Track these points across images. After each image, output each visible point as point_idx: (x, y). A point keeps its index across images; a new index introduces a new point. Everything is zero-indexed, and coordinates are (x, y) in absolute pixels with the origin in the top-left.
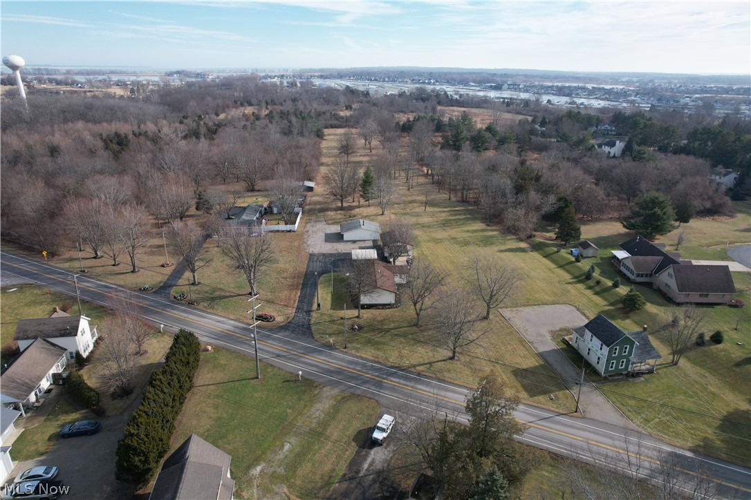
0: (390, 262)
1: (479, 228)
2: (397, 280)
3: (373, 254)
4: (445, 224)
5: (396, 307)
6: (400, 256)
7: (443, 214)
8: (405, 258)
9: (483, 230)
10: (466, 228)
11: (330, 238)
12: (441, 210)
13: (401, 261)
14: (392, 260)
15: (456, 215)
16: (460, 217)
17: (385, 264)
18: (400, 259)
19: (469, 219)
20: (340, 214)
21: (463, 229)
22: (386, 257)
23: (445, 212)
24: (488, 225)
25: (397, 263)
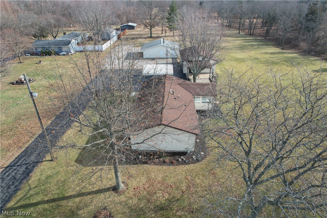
0: (189, 80)
1: (275, 51)
2: (200, 103)
3: (167, 69)
4: (242, 48)
5: (198, 160)
6: (200, 73)
7: (237, 41)
8: (207, 76)
9: (280, 53)
10: (264, 51)
11: (131, 56)
12: (235, 39)
13: (203, 78)
14: (191, 77)
15: (249, 42)
16: (253, 43)
17: (181, 81)
18: (201, 76)
19: (262, 45)
20: (148, 40)
21: (261, 51)
22: (185, 74)
23: (238, 40)
24: (283, 49)
25: (198, 81)
